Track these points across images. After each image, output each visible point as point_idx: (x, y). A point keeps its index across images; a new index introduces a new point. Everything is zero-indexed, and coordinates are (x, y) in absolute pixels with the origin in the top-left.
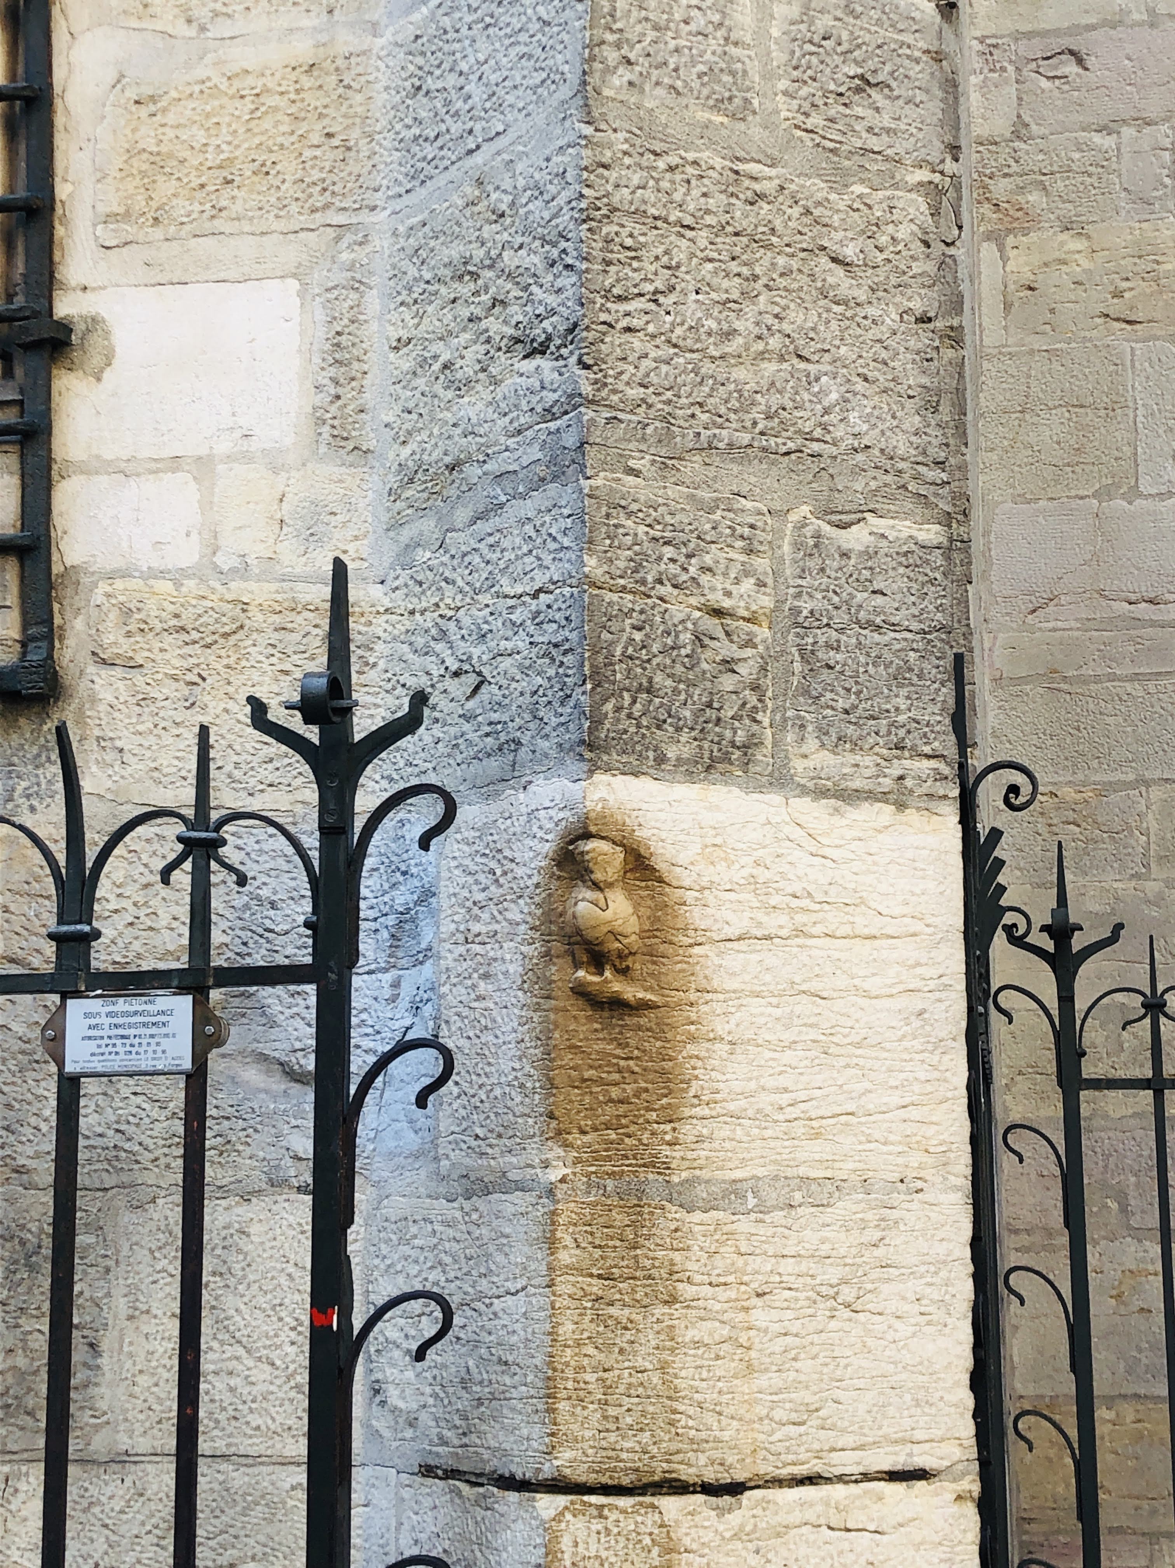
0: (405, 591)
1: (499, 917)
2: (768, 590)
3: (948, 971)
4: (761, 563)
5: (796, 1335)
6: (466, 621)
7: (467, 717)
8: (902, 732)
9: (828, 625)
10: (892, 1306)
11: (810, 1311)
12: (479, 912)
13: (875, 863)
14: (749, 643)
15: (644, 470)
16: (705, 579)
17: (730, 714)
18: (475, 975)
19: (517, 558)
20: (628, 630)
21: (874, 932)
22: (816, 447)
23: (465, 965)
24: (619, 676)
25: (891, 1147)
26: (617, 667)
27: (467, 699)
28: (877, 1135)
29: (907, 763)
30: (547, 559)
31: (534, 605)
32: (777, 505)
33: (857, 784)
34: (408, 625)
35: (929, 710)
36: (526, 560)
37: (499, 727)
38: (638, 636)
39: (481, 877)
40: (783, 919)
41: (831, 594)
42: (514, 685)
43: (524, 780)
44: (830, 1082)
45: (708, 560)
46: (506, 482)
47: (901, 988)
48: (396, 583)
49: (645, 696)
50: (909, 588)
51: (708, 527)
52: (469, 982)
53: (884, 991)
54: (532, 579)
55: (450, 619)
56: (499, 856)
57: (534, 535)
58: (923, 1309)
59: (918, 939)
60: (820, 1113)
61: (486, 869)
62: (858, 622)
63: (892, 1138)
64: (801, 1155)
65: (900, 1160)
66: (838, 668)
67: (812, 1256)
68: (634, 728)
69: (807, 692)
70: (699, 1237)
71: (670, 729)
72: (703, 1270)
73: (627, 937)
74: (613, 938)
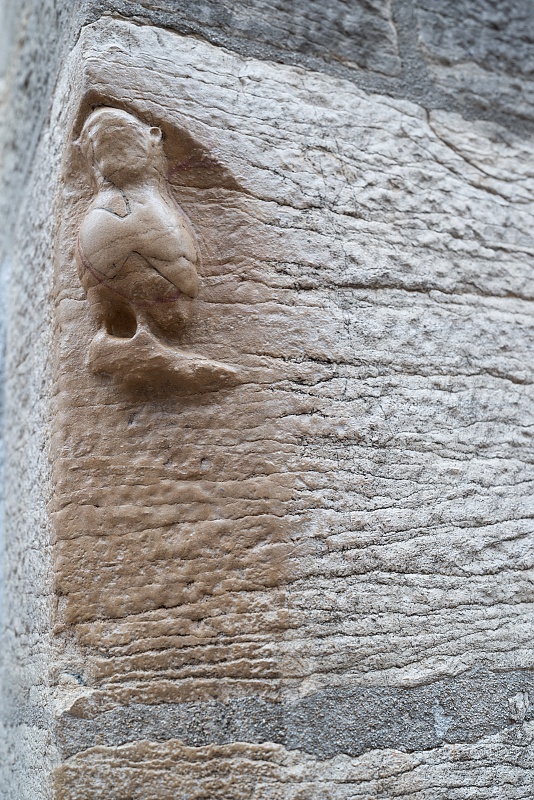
73: (168, 260)
74: (142, 264)
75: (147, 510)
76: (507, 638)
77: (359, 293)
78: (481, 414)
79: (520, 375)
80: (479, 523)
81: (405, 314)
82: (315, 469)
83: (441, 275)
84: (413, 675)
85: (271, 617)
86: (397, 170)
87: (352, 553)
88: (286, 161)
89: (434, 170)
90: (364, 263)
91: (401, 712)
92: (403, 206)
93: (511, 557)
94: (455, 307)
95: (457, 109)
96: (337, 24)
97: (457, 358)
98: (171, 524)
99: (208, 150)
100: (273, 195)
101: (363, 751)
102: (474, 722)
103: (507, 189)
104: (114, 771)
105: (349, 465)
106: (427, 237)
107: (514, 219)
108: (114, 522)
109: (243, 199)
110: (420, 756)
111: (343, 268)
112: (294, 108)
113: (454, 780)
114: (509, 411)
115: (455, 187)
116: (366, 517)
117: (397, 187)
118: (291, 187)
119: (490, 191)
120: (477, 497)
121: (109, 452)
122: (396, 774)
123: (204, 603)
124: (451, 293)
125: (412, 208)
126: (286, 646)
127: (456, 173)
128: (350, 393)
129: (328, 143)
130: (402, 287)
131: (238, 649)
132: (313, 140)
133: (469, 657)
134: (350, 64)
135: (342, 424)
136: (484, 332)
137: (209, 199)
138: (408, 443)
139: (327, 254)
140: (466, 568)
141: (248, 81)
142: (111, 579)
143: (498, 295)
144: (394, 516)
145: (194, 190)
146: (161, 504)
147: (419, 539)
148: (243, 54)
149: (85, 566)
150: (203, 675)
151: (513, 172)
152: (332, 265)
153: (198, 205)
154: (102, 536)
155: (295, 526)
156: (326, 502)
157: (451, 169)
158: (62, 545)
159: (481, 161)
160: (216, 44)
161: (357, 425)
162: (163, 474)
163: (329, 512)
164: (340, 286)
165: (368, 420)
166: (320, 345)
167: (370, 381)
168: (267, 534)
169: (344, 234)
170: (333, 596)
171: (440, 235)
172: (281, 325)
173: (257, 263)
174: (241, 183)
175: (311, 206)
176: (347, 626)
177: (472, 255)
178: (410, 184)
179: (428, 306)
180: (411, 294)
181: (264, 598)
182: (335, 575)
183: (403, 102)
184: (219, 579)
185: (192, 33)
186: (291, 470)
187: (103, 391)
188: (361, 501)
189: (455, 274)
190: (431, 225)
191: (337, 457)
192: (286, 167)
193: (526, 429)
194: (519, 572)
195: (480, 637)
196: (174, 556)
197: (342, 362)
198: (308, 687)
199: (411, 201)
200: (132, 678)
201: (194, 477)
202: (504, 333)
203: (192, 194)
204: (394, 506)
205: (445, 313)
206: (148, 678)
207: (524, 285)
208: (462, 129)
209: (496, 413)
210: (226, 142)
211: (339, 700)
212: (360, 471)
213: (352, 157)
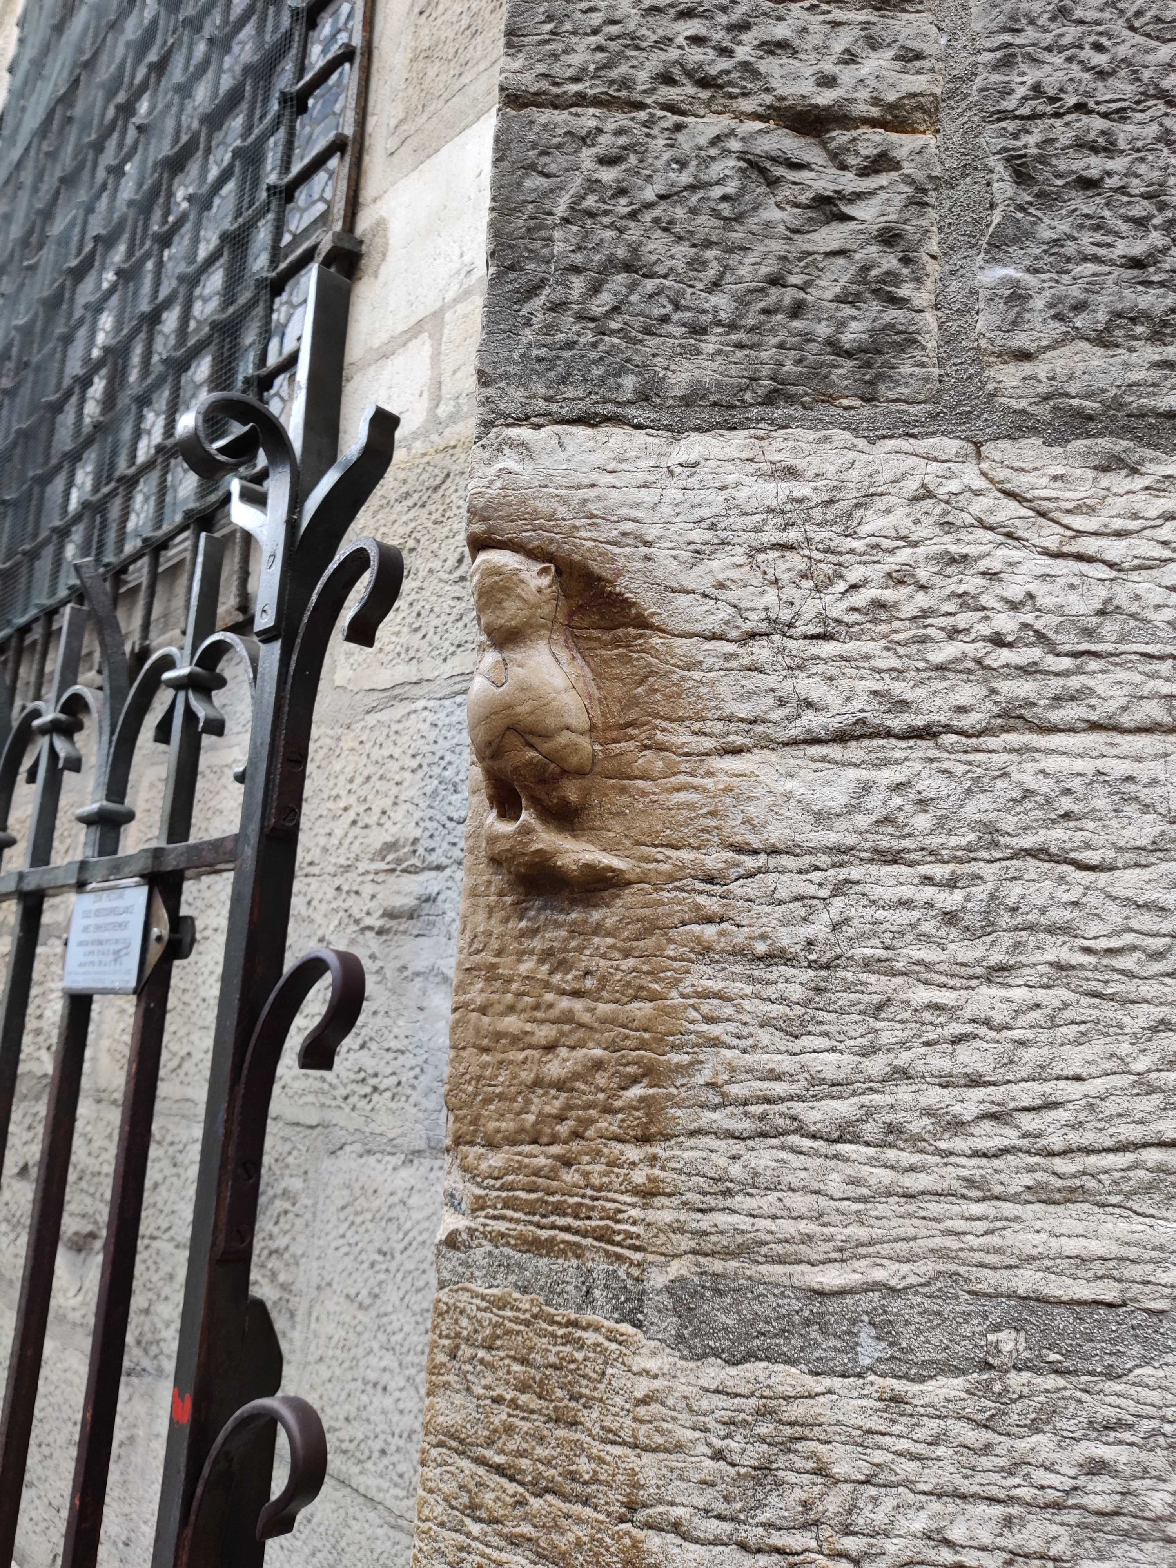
2: (928, 64)
9: (1081, 108)
14: (882, 163)
16: (772, 63)
17: (833, 292)
20: (588, 164)
24: (559, 248)
26: (557, 234)
38: (610, 174)
40: (966, 694)
41: (1086, 52)
44: (1110, 1065)
45: (782, 32)
49: (620, 276)
64: (1022, 1241)
66: (1111, 182)
67: (1057, 1506)
68: (589, 337)
69: (1029, 235)
70: (712, 1424)
71: (678, 331)
72: (721, 1507)
73: (547, 735)
74: (519, 741)
75: (528, 1027)
76: (998, 1251)
77: (815, 750)
78: (1005, 920)
79: (1091, 857)
80: (975, 1081)
81: (889, 775)
82: (719, 995)
83: (961, 710)
84: (832, 1278)
85: (639, 1177)
86: (905, 555)
87: (757, 1109)
88: (721, 577)
89: (975, 543)
90: (827, 708)
91: (807, 1323)
92: (909, 610)
93: (1025, 1136)
94: (980, 757)
95: (1034, 431)
96: (831, 343)
97: (972, 837)
98: (550, 1048)
99: (611, 582)
100: (697, 627)
101: (744, 1360)
102: (920, 1357)
103: (1114, 549)
104: (480, 1315)
105: (769, 991)
106: (945, 652)
107: (1122, 600)
108: (498, 1036)
109: (655, 641)
110: (827, 1382)
111: (791, 718)
112: (742, 495)
113: (875, 1423)
114: (1056, 915)
115: (1010, 564)
116: (787, 1064)
117: (901, 582)
118: (725, 612)
119: (1080, 557)
120: (978, 1043)
121: (499, 953)
122: (787, 1398)
123: (575, 1146)
124: (979, 735)
125: (924, 611)
126: (652, 1215)
127: (1017, 539)
128: (783, 894)
129: (793, 535)
130: (889, 734)
131: (603, 1209)
132: (772, 536)
133: (928, 1267)
134: (845, 402)
135: (763, 937)
136: (1028, 793)
137: (616, 643)
138: (868, 965)
139: (769, 700)
140: (943, 1145)
141: (678, 470)
142: (491, 1101)
143: (1072, 730)
144: (830, 1064)
145: (597, 633)
146: (543, 1022)
147: (866, 1099)
148: (676, 431)
149: (469, 1082)
150: (567, 1229)
151: (1135, 516)
152: (774, 716)
153: (603, 652)
154: (485, 1050)
155: (681, 1070)
156: (727, 1039)
157: (1009, 535)
158: (451, 1054)
159: (1068, 511)
160: (638, 427)
161: (787, 938)
162: (547, 986)
163: (730, 1054)
164: (786, 744)
165: (804, 932)
166: (744, 830)
167: (816, 876)
168: (644, 1075)
169: (800, 668)
170: (723, 1162)
171: (969, 648)
172: (690, 806)
173: (665, 724)
174: (655, 620)
175: (753, 635)
176: (738, 1201)
177: (1027, 671)
178: (923, 575)
179: (931, 760)
180: (904, 744)
181: (633, 1153)
182: (731, 1135)
183: (934, 441)
184: (592, 1121)
185: (607, 419)
186: (683, 996)
187: (497, 881)
188: (781, 1041)
189: (988, 705)
190: (953, 633)
191: (752, 980)
192: (721, 586)
193: (1087, 943)
194: (1037, 1159)
195: (950, 1242)
196: (551, 1085)
197: (774, 851)
198: (677, 1268)
199: (922, 600)
200: (503, 1218)
201: (576, 994)
202: (1068, 792)
203: (598, 639)
204: (833, 1050)
205: (960, 769)
206: (518, 1221)
207: (1124, 709)
208: (1038, 464)
209: (1033, 917)
210: (639, 565)
211: (718, 1292)
212: (783, 1000)
213: (828, 551)
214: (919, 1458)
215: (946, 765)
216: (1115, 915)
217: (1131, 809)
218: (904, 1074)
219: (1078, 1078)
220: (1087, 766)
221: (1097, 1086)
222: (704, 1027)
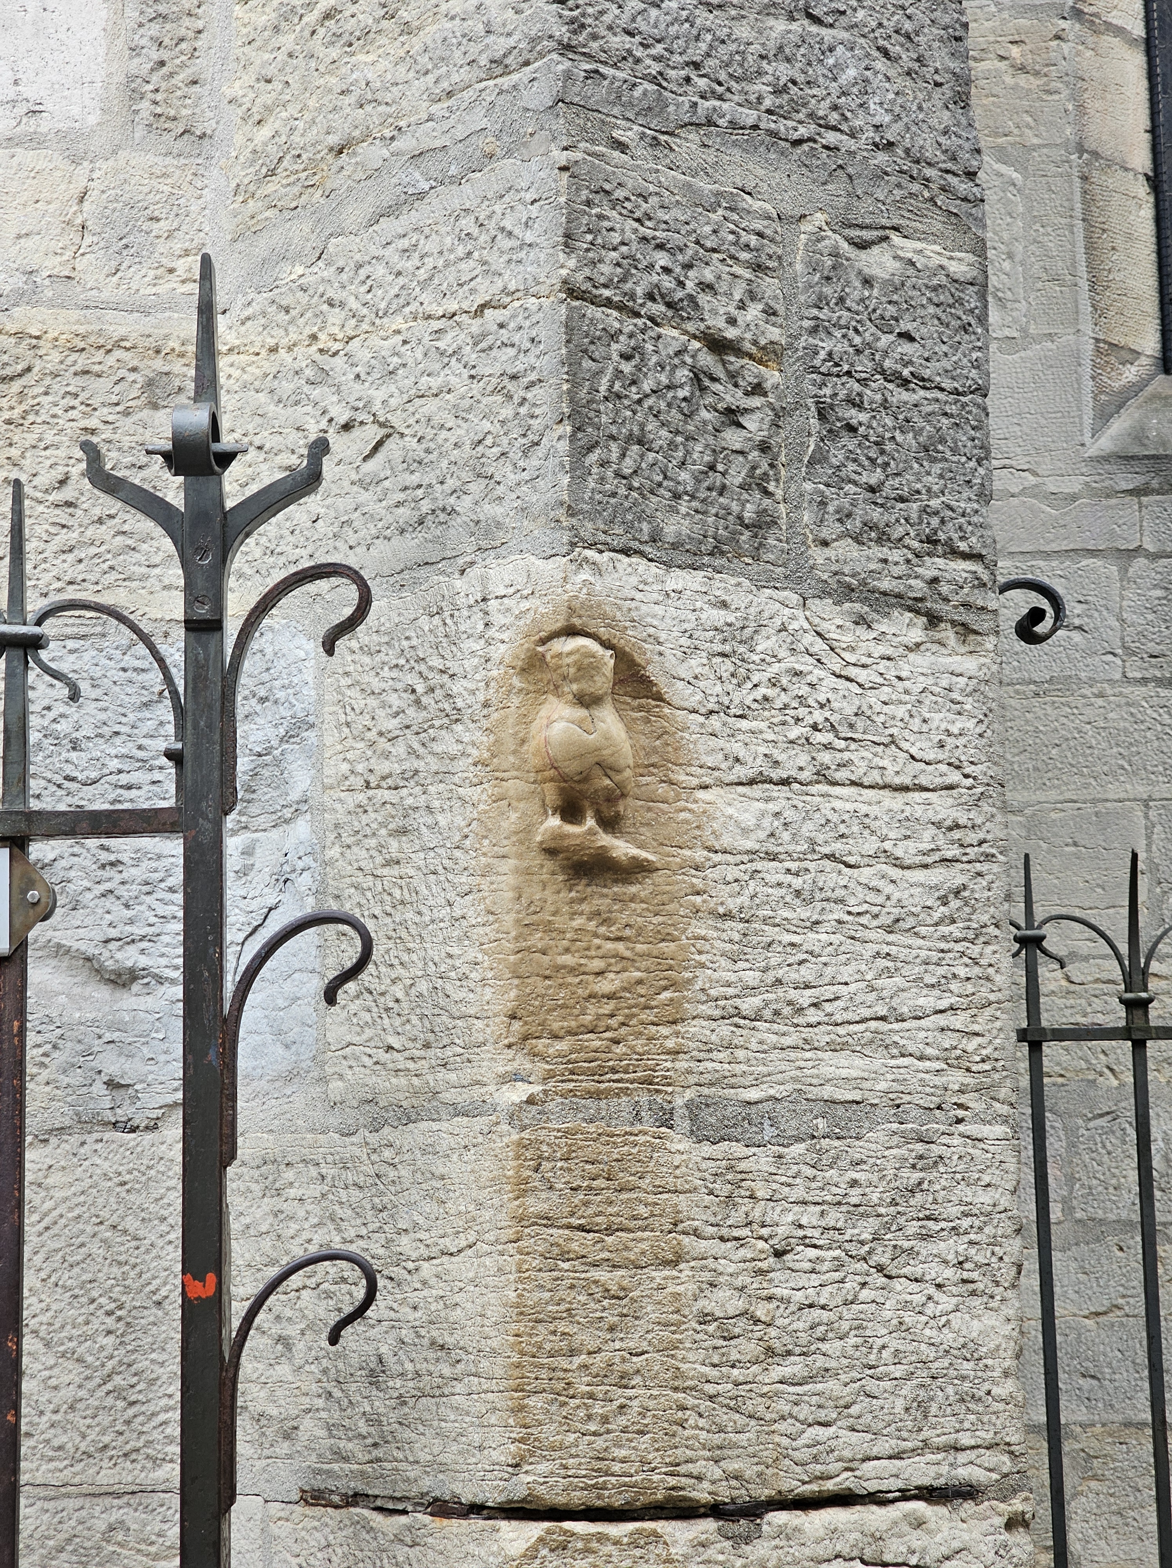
0: (263, 321)
1: (421, 751)
2: (780, 320)
3: (989, 837)
4: (769, 286)
5: (823, 1307)
6: (364, 355)
7: (363, 484)
8: (935, 522)
9: (849, 373)
10: (934, 1271)
11: (837, 1276)
12: (388, 746)
13: (907, 692)
14: (757, 389)
15: (632, 145)
16: (703, 299)
17: (738, 480)
18: (383, 832)
19: (447, 265)
20: (615, 357)
21: (907, 781)
22: (831, 138)
23: (364, 819)
24: (604, 419)
25: (928, 1064)
26: (602, 408)
27: (365, 459)
28: (912, 1048)
29: (940, 562)
30: (498, 262)
31: (475, 326)
32: (788, 209)
33: (886, 584)
34: (270, 367)
35: (965, 495)
36: (463, 266)
37: (420, 493)
38: (627, 368)
39: (394, 700)
40: (803, 759)
41: (851, 333)
42: (444, 434)
43: (461, 561)
44: (858, 977)
45: (708, 275)
46: (426, 162)
47: (936, 856)
48: (249, 311)
49: (636, 447)
50: (940, 334)
51: (708, 229)
52: (373, 842)
53: (918, 859)
54: (472, 291)
55: (335, 354)
56: (423, 667)
57: (475, 231)
58: (965, 1275)
59: (954, 792)
60: (849, 1016)
61: (399, 686)
62: (883, 372)
63: (929, 1051)
64: (827, 1071)
65: (938, 1080)
66: (862, 430)
67: (839, 1203)
68: (622, 491)
69: (826, 459)
70: (708, 1177)
71: (668, 495)
72: (712, 1220)
73: (619, 771)
74: (600, 772)
75: (582, 961)
76: (818, 1076)
77: (741, 789)
78: (818, 895)
79: (851, 860)
80: (808, 986)
81: (772, 807)
82: (704, 938)
83: (801, 769)
84: (753, 1094)
85: (670, 1044)
87: (722, 1003)
88: (696, 671)
89: (804, 664)
90: (746, 763)
91: (744, 1119)
92: (778, 704)
93: (827, 1015)
94: (809, 798)
95: (830, 594)
96: (740, 518)
97: (805, 846)
98: (600, 973)
99: (644, 668)
100: (686, 704)
101: (719, 1141)
102: (790, 1133)
103: (862, 676)
104: (557, 1141)
105: (724, 936)
106: (795, 732)
107: (865, 708)
108: (557, 968)
109: (666, 711)
110: (753, 1150)
111: (731, 769)
112: (704, 616)
113: (772, 1169)
114: (840, 893)
115: (820, 680)
116: (732, 977)
117: (774, 685)
118: (699, 696)
119: (848, 679)
120: (808, 965)
121: (554, 914)
122: (738, 1159)
123: (623, 1030)
124: (808, 784)
125: (785, 705)
126: (678, 1065)
127: (822, 663)
128: (729, 878)
129: (727, 648)
131: (646, 1065)
132: (719, 648)
133: (789, 1087)
134: (747, 560)
135: (722, 904)
136: (828, 821)
137: (640, 708)
138: (765, 921)
139: (720, 756)
140: (795, 1021)
141: (672, 594)
142: (554, 1010)
143: (844, 785)
144: (751, 977)
145: (628, 700)
146: (593, 957)
147: (765, 996)
148: (669, 565)
149: (535, 999)
150: (620, 1081)
151: (870, 655)
152: (723, 766)
153: (632, 714)
154: (547, 977)
155: (689, 981)
156: (707, 963)
157: (819, 660)
158: (516, 982)
159: (844, 649)
160: (651, 560)
161: (733, 904)
162: (595, 935)
163: (709, 972)
164: (728, 785)
165: (739, 900)
166: (711, 837)
167: (742, 867)
168: (671, 985)
169: (733, 736)
170: (708, 1033)
171: (803, 731)
172: (686, 822)
173: (673, 767)
174: (667, 697)
175: (711, 712)
176: (715, 1055)
177: (827, 747)
178: (785, 680)
179: (789, 799)
180: (776, 788)
181: (664, 1030)
182: (711, 1018)
183: (786, 593)
184: (634, 1015)
185: (636, 553)
186: (688, 938)
187: (549, 865)
188: (730, 965)
189: (811, 767)
190: (797, 721)
191: (717, 929)
192: (697, 677)
193: (850, 909)
194: (831, 1028)
195: (798, 1073)
196: (603, 996)
197: (725, 852)
198: (689, 1094)
199: (784, 698)
200: (569, 1081)
201: (619, 939)
202: (843, 821)
203: (628, 704)
204: (751, 969)
205: (800, 805)
206: (581, 1081)
207: (865, 774)
208: (831, 616)
209: (829, 894)
210: (656, 658)
211: (707, 1105)
212: (731, 941)
213: (743, 660)
214: (789, 1185)
215: (795, 802)
216: (861, 892)
217: (866, 832)
218: (779, 982)
219: (846, 984)
220: (849, 806)
221: (853, 987)
222: (697, 957)
